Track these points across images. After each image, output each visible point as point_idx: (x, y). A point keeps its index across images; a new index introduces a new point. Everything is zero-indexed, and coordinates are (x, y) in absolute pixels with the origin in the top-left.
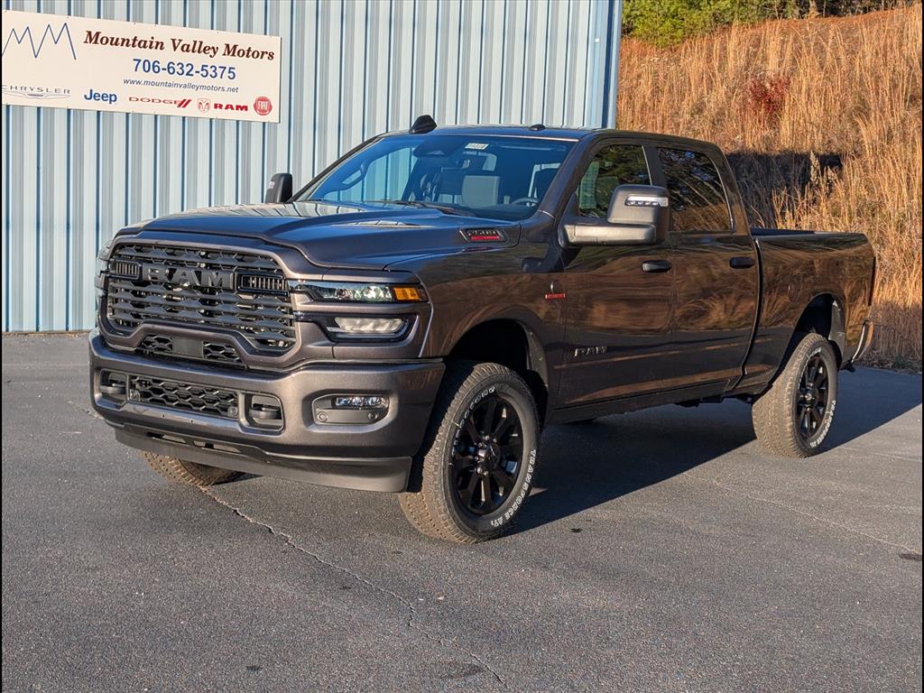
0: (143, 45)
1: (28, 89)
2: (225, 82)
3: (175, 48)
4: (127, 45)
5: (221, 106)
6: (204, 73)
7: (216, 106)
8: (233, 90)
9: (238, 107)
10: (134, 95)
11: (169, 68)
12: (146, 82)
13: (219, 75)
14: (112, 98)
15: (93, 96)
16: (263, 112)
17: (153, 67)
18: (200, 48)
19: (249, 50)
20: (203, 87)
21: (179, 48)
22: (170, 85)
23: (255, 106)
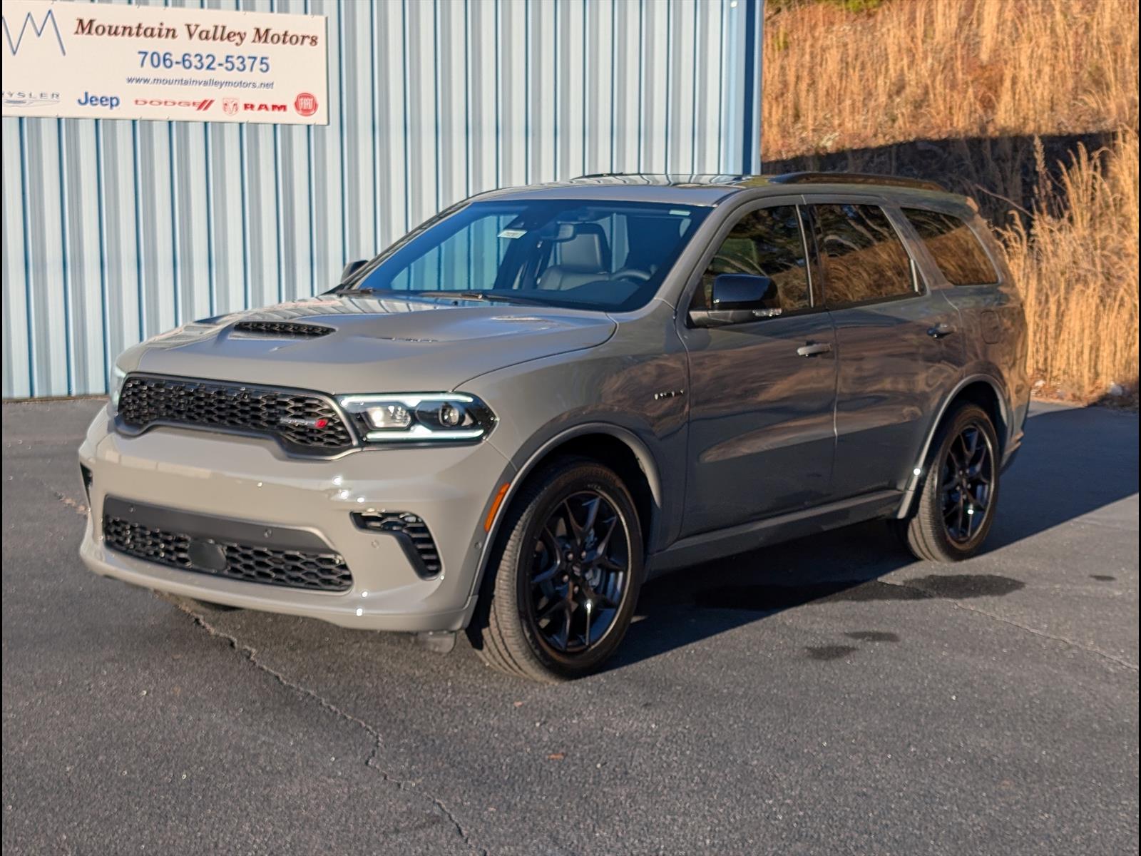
0: (150, 33)
2: (256, 76)
3: (191, 35)
4: (130, 35)
5: (252, 106)
6: (229, 66)
7: (246, 106)
8: (267, 85)
10: (141, 97)
11: (184, 61)
12: (156, 80)
13: (248, 68)
14: (112, 102)
15: (89, 100)
16: (306, 112)
17: (165, 60)
18: (223, 34)
19: (285, 34)
20: (228, 83)
21: (196, 36)
22: (186, 83)
23: (296, 105)
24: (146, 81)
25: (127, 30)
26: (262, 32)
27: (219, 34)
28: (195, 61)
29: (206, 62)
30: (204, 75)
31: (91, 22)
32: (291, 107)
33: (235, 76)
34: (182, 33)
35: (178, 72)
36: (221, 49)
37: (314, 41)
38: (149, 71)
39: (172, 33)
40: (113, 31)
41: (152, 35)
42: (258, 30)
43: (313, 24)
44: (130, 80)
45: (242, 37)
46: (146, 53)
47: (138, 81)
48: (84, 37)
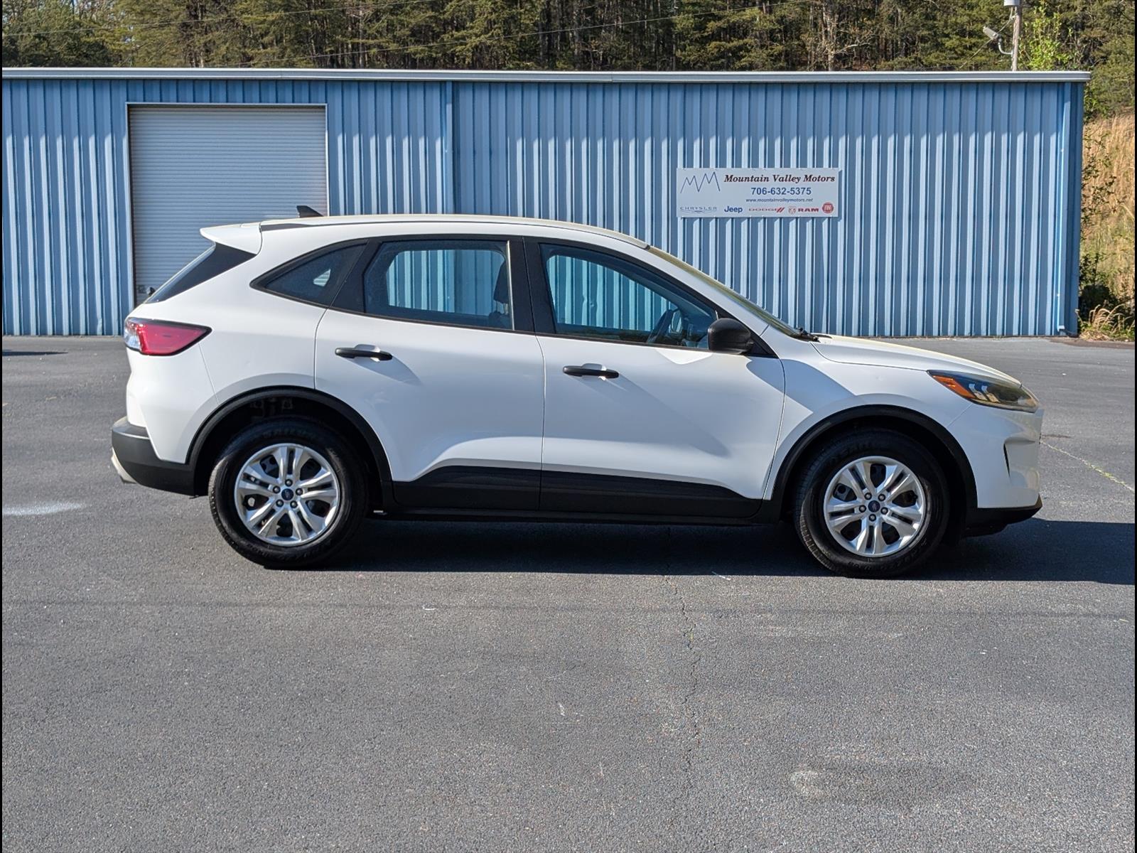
0: (757, 180)
1: (695, 209)
2: (805, 196)
3: (775, 180)
4: (748, 181)
5: (802, 210)
6: (792, 192)
7: (799, 210)
8: (810, 200)
9: (812, 210)
10: (751, 207)
11: (772, 191)
12: (759, 200)
13: (801, 192)
14: (739, 210)
15: (730, 210)
16: (828, 211)
17: (763, 191)
18: (790, 179)
19: (819, 177)
20: (792, 200)
21: (777, 180)
22: (773, 200)
23: (823, 208)
24: (755, 200)
25: (747, 179)
26: (808, 176)
27: (788, 179)
28: (777, 191)
29: (782, 191)
30: (781, 197)
31: (732, 176)
32: (821, 210)
33: (795, 196)
34: (771, 178)
35: (769, 196)
36: (788, 185)
37: (833, 179)
38: (756, 196)
39: (767, 179)
40: (741, 180)
41: (758, 181)
42: (806, 176)
43: (834, 173)
44: (747, 200)
45: (799, 179)
46: (755, 189)
47: (751, 200)
48: (728, 183)
